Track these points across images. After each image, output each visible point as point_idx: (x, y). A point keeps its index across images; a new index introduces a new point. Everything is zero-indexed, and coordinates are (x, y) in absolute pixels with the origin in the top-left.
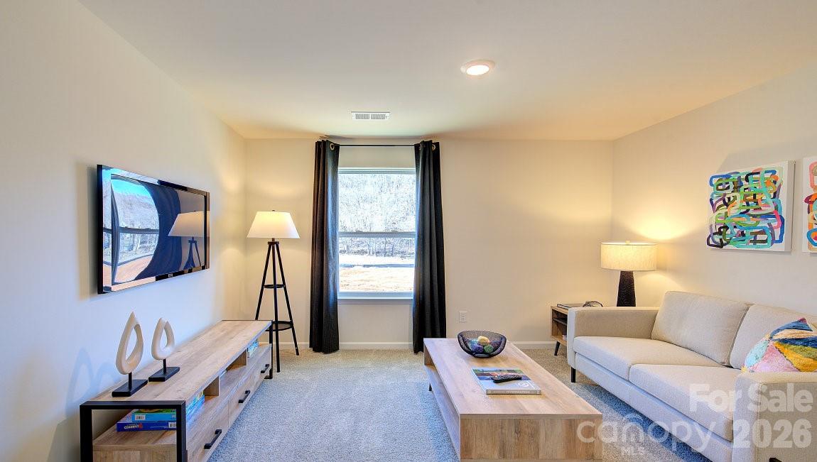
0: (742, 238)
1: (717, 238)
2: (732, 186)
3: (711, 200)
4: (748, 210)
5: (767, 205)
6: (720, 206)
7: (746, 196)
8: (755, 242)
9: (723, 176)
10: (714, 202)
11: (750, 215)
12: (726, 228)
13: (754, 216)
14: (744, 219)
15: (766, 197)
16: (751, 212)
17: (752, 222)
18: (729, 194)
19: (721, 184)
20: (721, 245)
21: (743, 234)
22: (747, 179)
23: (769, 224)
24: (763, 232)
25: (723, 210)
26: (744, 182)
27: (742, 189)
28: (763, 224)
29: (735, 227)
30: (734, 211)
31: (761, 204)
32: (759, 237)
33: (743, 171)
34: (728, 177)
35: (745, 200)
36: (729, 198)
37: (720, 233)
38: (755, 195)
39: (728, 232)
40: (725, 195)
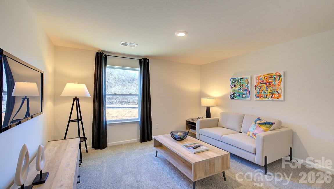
0: (239, 96)
1: (233, 96)
2: (236, 82)
3: (231, 85)
4: (241, 88)
5: (245, 87)
6: (233, 87)
7: (240, 84)
8: (242, 97)
9: (234, 79)
10: (232, 86)
11: (241, 90)
12: (235, 93)
13: (242, 90)
14: (240, 91)
15: (245, 85)
16: (241, 89)
17: (242, 92)
18: (236, 84)
19: (233, 81)
20: (234, 98)
21: (239, 95)
22: (240, 80)
23: (246, 92)
24: (244, 95)
25: (234, 88)
26: (239, 80)
27: (239, 82)
28: (245, 92)
29: (237, 93)
30: (237, 88)
31: (244, 87)
32: (244, 96)
33: (239, 77)
34: (235, 79)
35: (240, 85)
36: (236, 85)
37: (233, 95)
38: (242, 84)
39: (236, 94)
40: (235, 84)
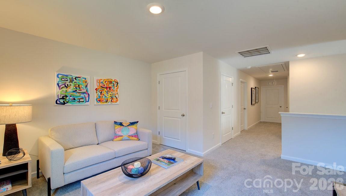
0: (74, 100)
1: (62, 101)
2: (69, 80)
3: (58, 84)
4: (76, 90)
5: (83, 89)
6: (64, 87)
7: (75, 85)
8: (79, 102)
9: (65, 75)
10: (60, 85)
11: (77, 92)
12: (67, 97)
13: (79, 93)
14: (75, 94)
15: (83, 86)
16: (78, 91)
17: (78, 95)
18: (68, 83)
19: (63, 78)
20: (64, 103)
21: (74, 99)
23: (84, 96)
24: (82, 98)
25: (65, 89)
26: (74, 80)
27: (74, 82)
28: (82, 96)
29: (71, 96)
30: (71, 89)
31: (81, 89)
32: (81, 100)
33: (74, 76)
34: (67, 76)
35: (75, 86)
36: (68, 85)
37: (63, 98)
38: (79, 85)
39: (68, 98)
40: (66, 83)
